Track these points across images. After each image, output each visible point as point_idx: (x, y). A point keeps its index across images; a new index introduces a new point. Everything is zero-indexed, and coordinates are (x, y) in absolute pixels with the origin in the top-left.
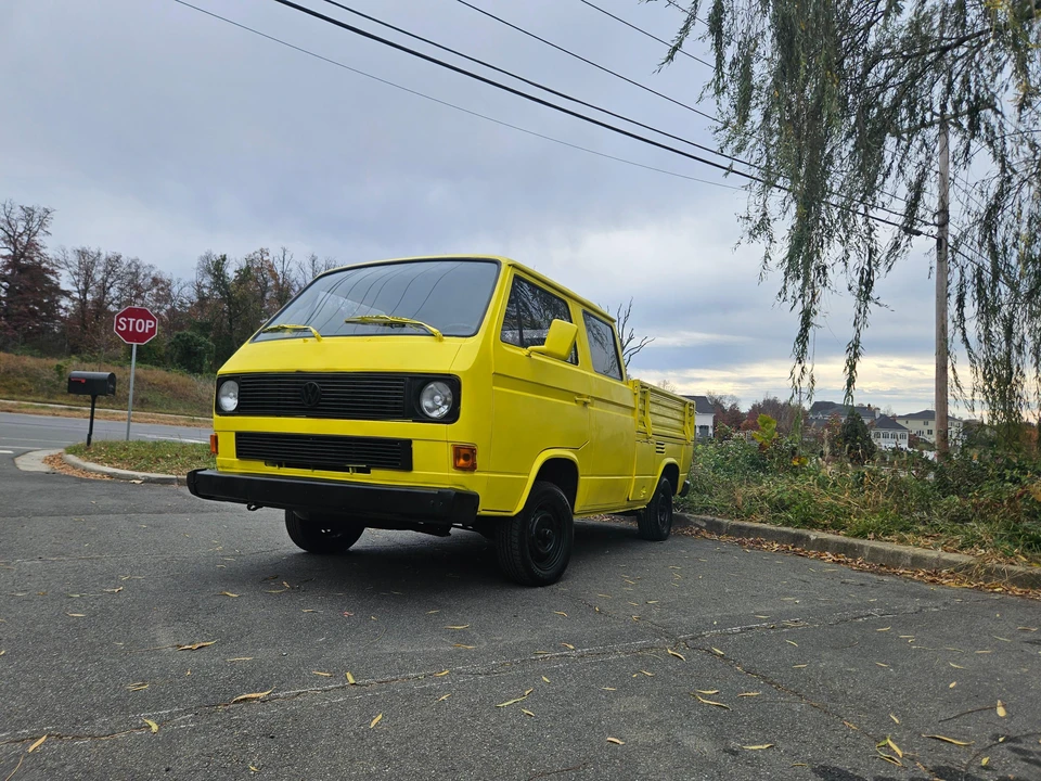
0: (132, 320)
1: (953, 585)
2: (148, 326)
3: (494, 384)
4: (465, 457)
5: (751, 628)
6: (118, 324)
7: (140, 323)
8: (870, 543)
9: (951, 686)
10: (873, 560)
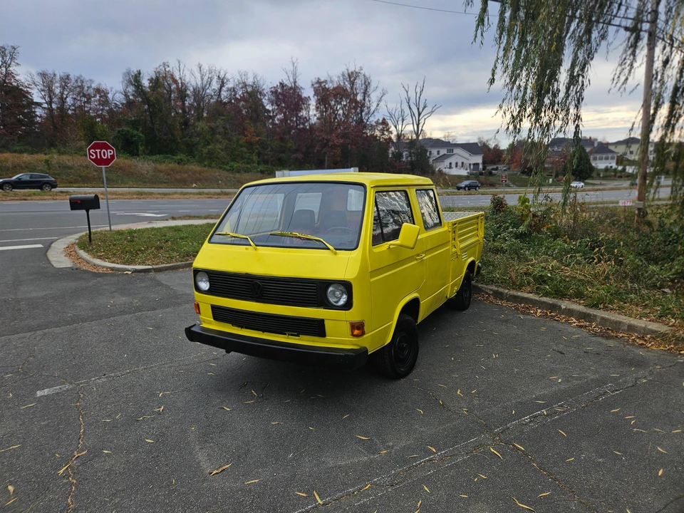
0: (98, 151)
1: (654, 348)
2: (109, 154)
3: (371, 278)
4: (358, 328)
5: (535, 417)
6: (90, 154)
7: (104, 152)
8: (601, 313)
9: (660, 473)
10: (602, 325)
